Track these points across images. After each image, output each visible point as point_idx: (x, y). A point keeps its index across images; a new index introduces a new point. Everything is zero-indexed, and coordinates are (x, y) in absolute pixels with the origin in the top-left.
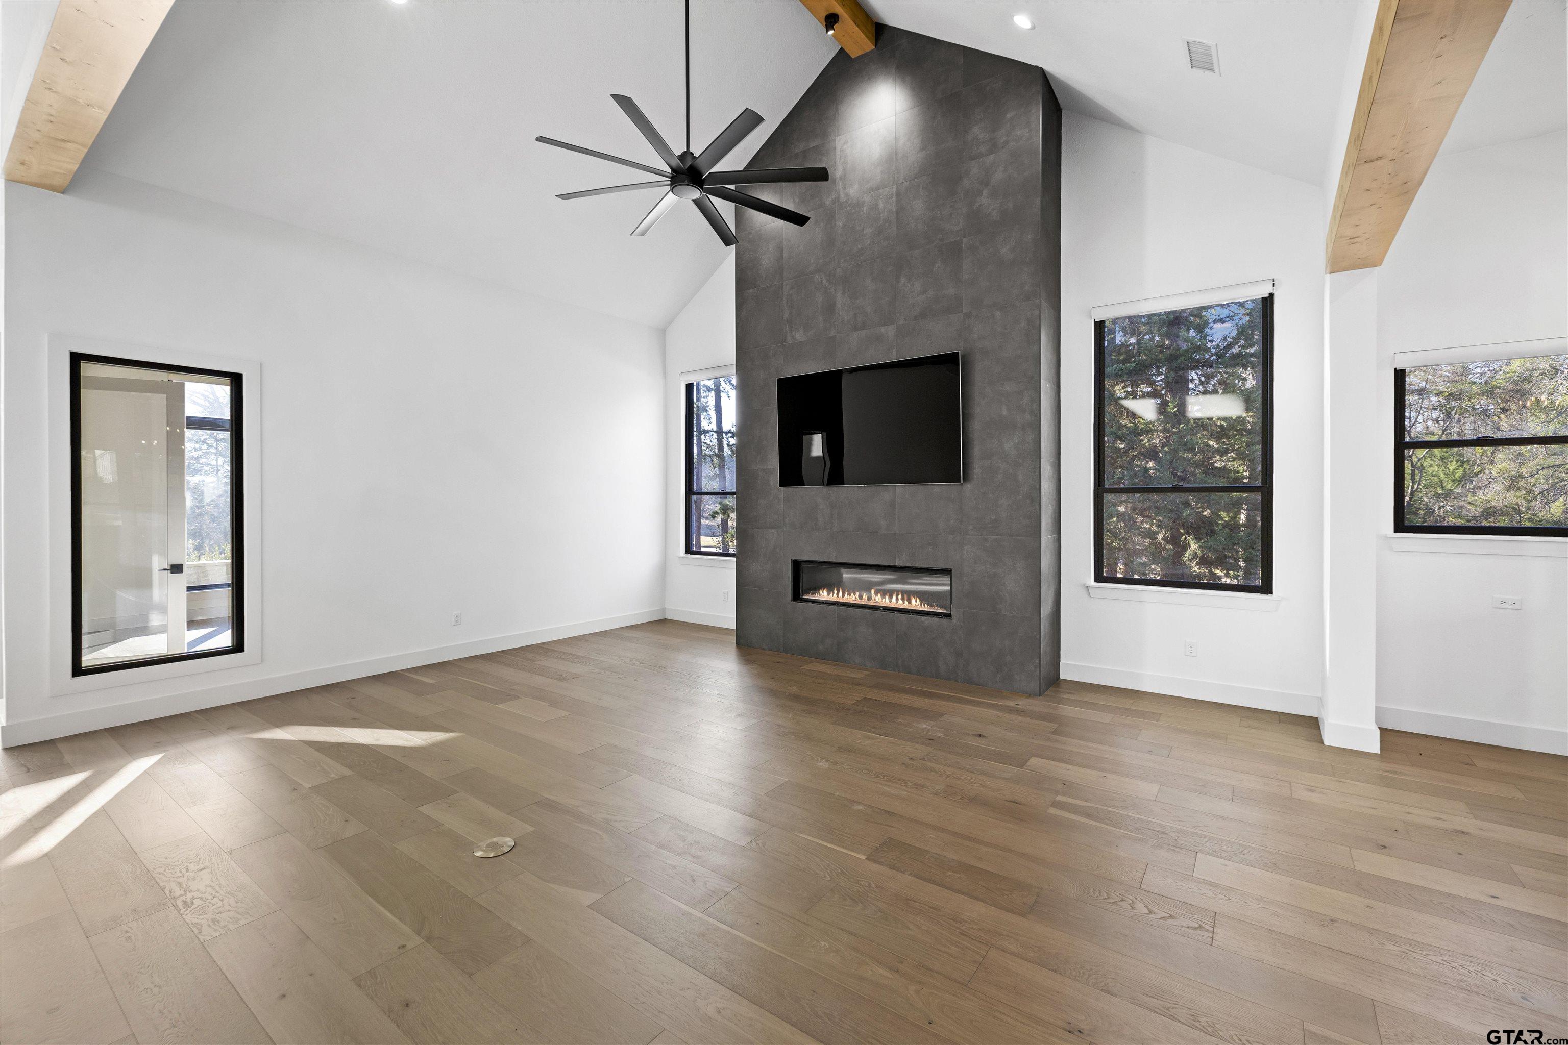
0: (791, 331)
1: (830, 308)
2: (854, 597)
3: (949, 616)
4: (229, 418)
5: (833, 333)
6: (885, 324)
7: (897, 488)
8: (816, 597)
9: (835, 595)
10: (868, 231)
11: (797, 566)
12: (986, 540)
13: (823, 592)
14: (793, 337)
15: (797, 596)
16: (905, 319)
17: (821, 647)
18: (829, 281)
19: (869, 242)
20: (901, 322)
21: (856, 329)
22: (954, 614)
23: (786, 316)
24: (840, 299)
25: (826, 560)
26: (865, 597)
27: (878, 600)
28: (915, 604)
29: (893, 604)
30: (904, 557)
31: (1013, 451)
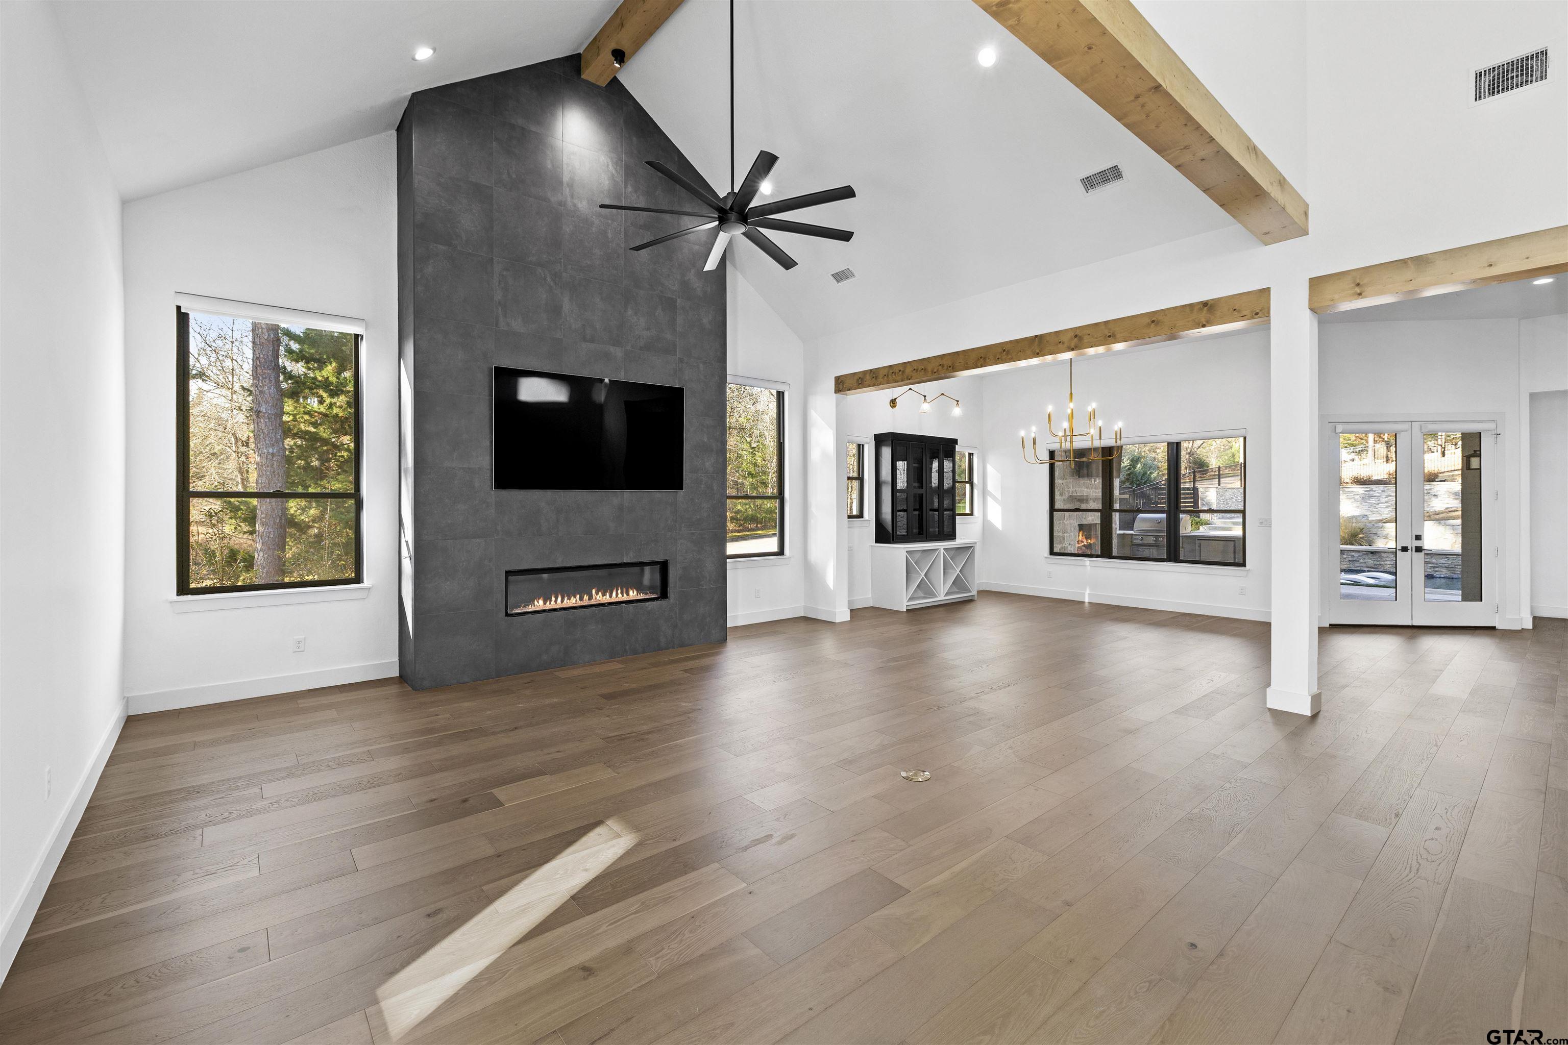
0: (505, 316)
1: (555, 309)
3: (666, 598)
5: (558, 335)
6: (613, 345)
7: (625, 493)
10: (597, 251)
12: (693, 534)
14: (508, 324)
16: (632, 346)
17: (545, 657)
19: (597, 262)
20: (628, 348)
21: (585, 339)
22: (670, 595)
23: (498, 297)
24: (567, 305)
25: (551, 566)
26: (586, 597)
27: (599, 598)
28: (633, 594)
29: (614, 599)
30: (631, 554)
31: (711, 469)
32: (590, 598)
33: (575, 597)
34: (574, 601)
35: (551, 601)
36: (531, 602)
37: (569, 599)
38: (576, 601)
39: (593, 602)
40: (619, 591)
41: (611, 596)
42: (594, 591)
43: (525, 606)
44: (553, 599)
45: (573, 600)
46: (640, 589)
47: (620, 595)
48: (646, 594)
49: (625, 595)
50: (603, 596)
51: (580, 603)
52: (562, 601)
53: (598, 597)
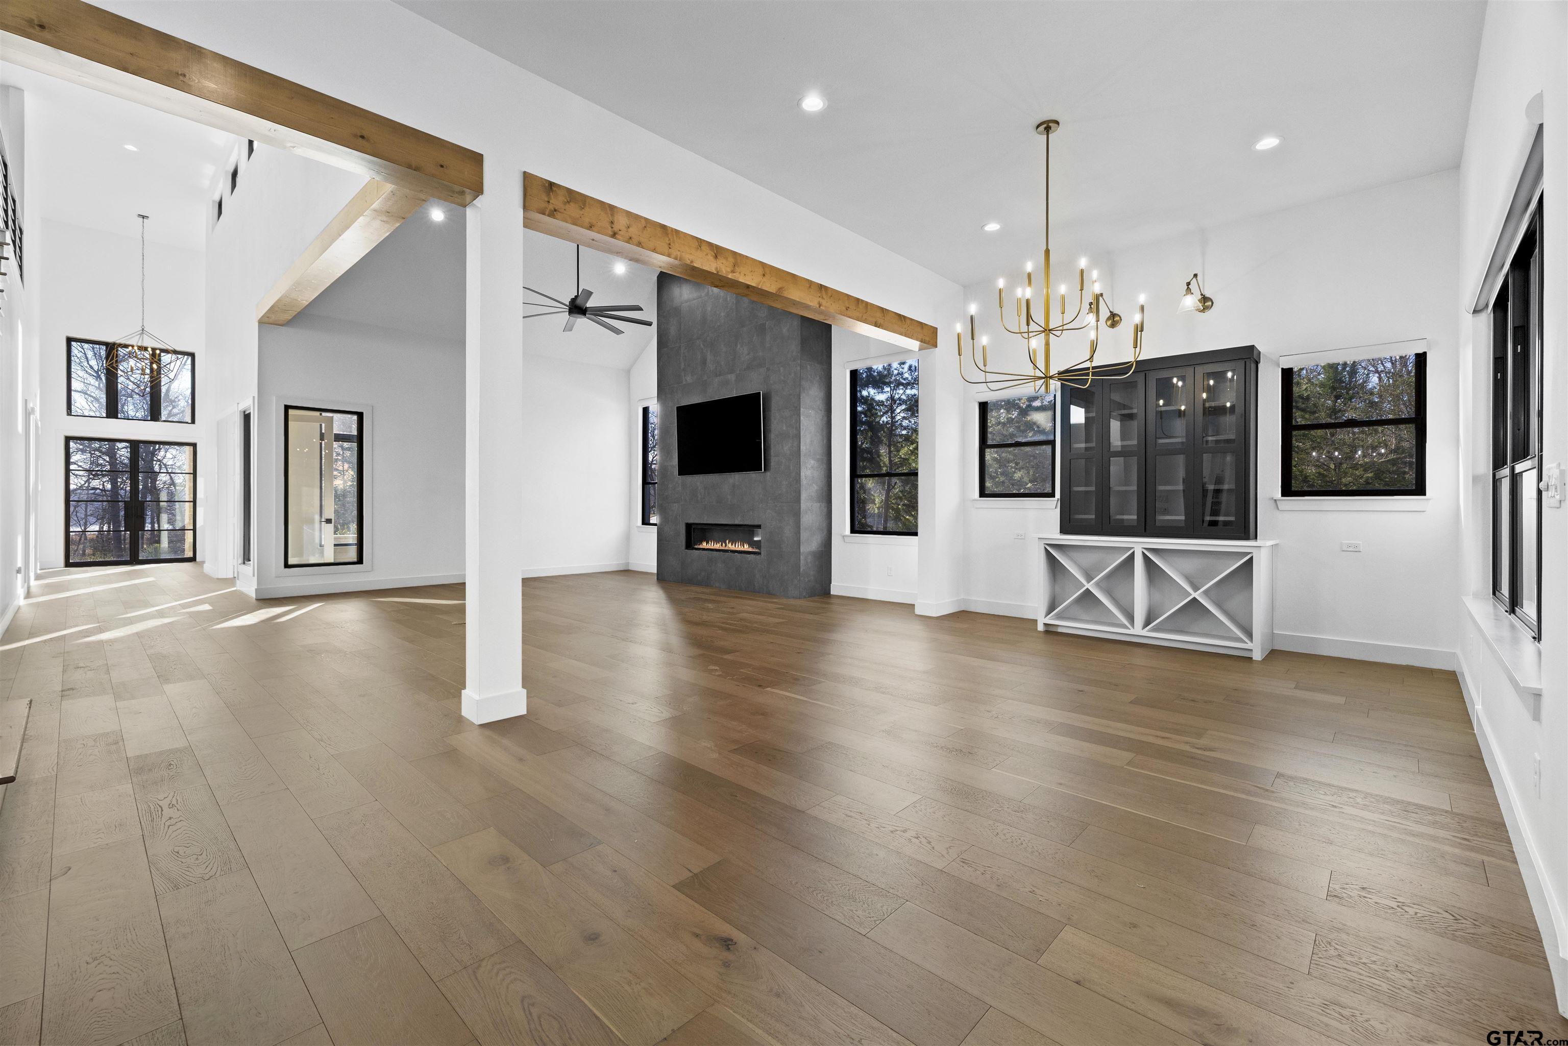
0: (685, 376)
1: (704, 362)
3: (759, 553)
4: (356, 434)
5: (705, 378)
6: (731, 373)
7: (736, 475)
8: (701, 547)
9: (710, 545)
10: (723, 314)
11: (689, 526)
12: (776, 506)
14: (686, 381)
15: (689, 545)
16: (740, 370)
17: (699, 578)
18: (704, 345)
19: (723, 321)
20: (738, 372)
21: (716, 376)
22: (762, 553)
23: (682, 366)
24: (709, 357)
25: (702, 522)
26: (724, 545)
27: (730, 546)
28: (746, 547)
29: (736, 549)
30: (739, 518)
31: (788, 452)
32: (726, 546)
36: (701, 543)
37: (717, 544)
39: (727, 548)
40: (739, 544)
41: (735, 547)
42: (727, 541)
45: (718, 545)
46: (750, 545)
47: (740, 546)
49: (742, 547)
50: (732, 545)
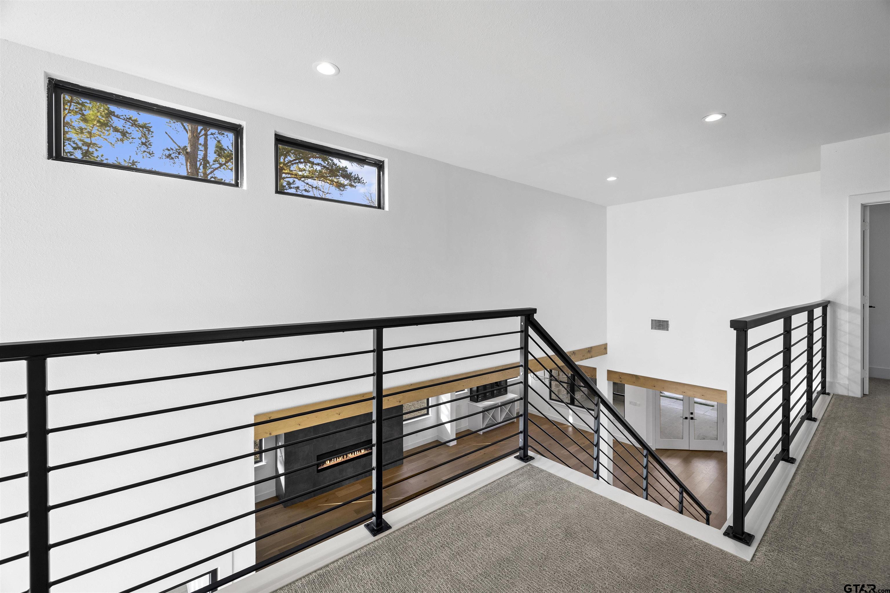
2: (341, 458)
8: (325, 466)
9: (333, 461)
13: (327, 462)
26: (345, 457)
29: (356, 455)
33: (341, 457)
34: (341, 460)
35: (332, 460)
36: (324, 463)
37: (339, 458)
38: (341, 459)
39: (348, 458)
41: (354, 454)
43: (323, 465)
44: (333, 459)
48: (368, 450)
49: (360, 453)
50: (351, 454)
51: (343, 460)
52: (336, 460)
53: (350, 456)
